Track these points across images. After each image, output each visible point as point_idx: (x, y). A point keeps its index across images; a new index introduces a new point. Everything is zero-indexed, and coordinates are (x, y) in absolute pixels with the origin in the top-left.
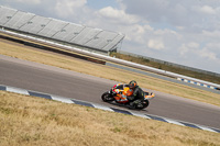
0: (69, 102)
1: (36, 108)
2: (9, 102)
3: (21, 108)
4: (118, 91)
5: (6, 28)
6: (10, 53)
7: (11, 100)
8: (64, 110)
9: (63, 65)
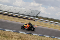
0: (25, 33)
1: (15, 36)
2: (7, 34)
3: (10, 36)
4: (25, 25)
5: (4, 11)
6: (6, 19)
7: (7, 33)
8: (24, 36)
9: (22, 22)
